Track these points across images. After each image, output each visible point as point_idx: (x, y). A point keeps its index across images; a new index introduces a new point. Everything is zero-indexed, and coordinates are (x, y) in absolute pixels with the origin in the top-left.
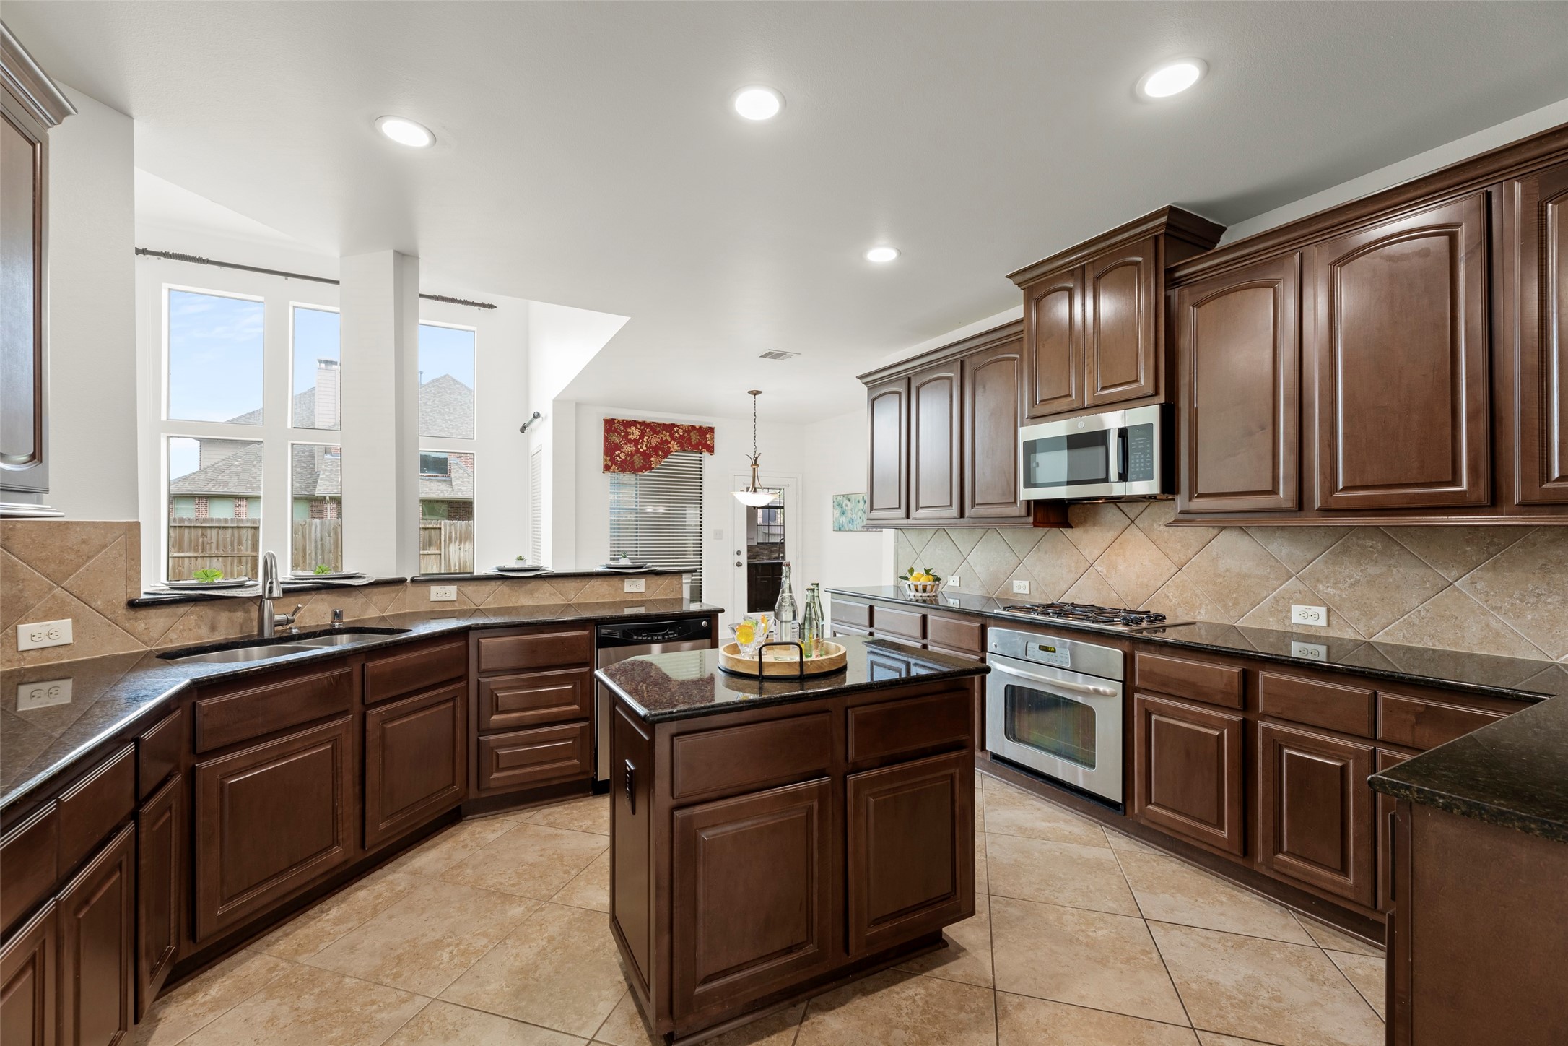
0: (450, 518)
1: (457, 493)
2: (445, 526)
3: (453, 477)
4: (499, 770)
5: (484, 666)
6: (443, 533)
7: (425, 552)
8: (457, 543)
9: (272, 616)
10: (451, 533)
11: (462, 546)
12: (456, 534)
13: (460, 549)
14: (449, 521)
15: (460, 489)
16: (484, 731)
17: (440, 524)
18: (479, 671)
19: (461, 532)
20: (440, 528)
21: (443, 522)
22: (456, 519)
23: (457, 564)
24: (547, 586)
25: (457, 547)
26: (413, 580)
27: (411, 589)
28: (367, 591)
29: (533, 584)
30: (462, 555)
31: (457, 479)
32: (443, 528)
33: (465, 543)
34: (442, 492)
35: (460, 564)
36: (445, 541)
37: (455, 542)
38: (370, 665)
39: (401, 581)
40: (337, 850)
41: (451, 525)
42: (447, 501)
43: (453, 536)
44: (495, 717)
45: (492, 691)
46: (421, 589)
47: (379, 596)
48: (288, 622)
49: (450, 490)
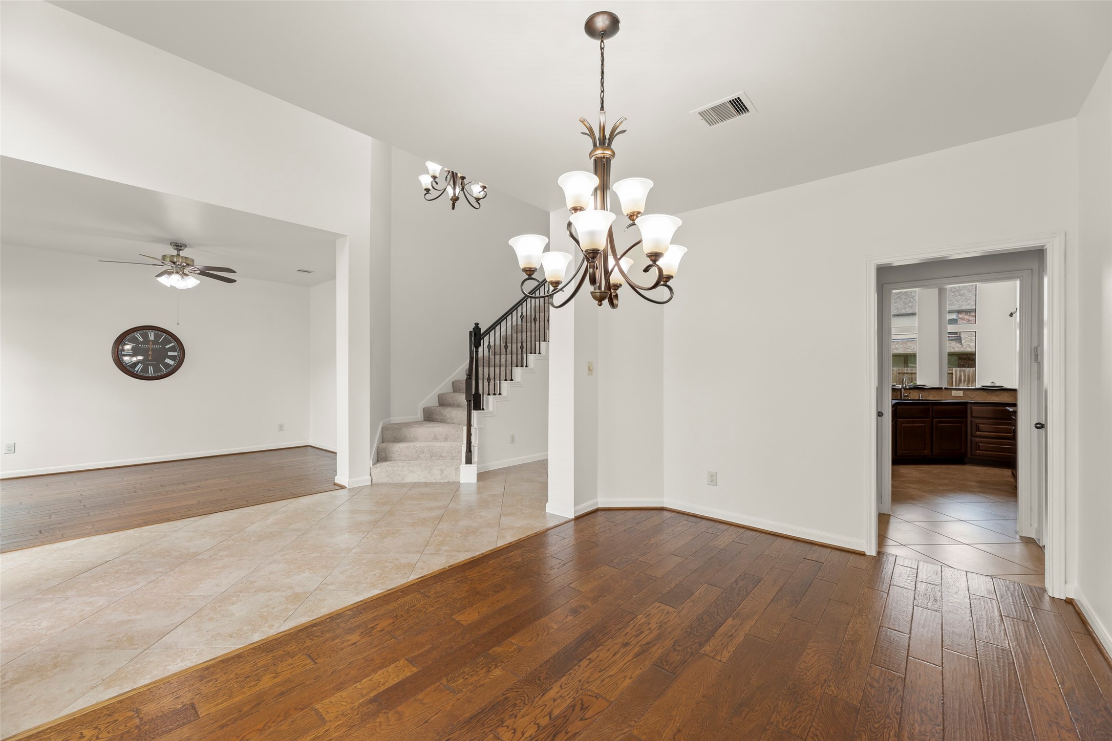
0: (960, 366)
1: (966, 348)
2: (956, 371)
3: (962, 336)
4: (979, 450)
5: (973, 415)
6: (954, 376)
9: (904, 394)
14: (959, 369)
15: (969, 345)
16: (974, 436)
17: (952, 370)
18: (972, 416)
20: (952, 373)
21: (954, 369)
22: (965, 367)
24: (1006, 393)
26: (945, 388)
27: (945, 392)
28: (929, 390)
29: (998, 393)
31: (967, 338)
34: (953, 348)
36: (956, 381)
37: (964, 382)
38: (934, 407)
39: (940, 389)
40: (926, 451)
41: (960, 371)
42: (958, 354)
44: (977, 432)
45: (977, 424)
46: (948, 392)
47: (933, 392)
48: (908, 396)
49: (960, 346)
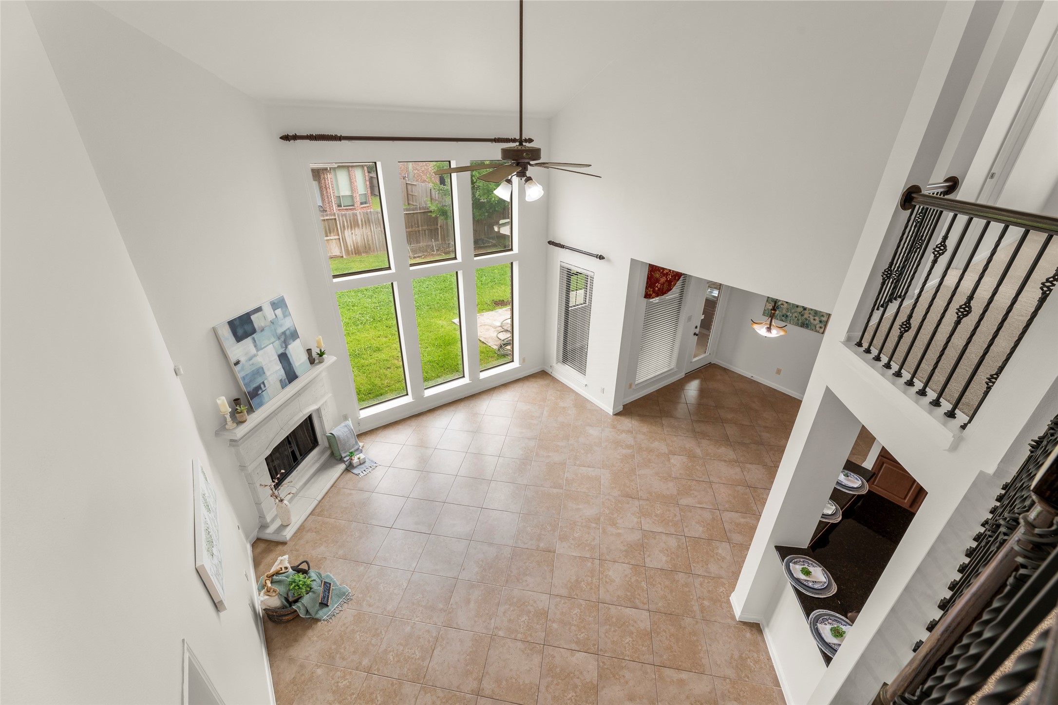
7: (328, 238)
8: (349, 229)
10: (343, 222)
11: (353, 231)
12: (347, 222)
13: (352, 234)
19: (350, 220)
23: (352, 245)
25: (350, 233)
30: (354, 238)
32: (337, 219)
33: (355, 229)
35: (354, 245)
43: (346, 224)
